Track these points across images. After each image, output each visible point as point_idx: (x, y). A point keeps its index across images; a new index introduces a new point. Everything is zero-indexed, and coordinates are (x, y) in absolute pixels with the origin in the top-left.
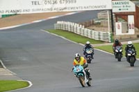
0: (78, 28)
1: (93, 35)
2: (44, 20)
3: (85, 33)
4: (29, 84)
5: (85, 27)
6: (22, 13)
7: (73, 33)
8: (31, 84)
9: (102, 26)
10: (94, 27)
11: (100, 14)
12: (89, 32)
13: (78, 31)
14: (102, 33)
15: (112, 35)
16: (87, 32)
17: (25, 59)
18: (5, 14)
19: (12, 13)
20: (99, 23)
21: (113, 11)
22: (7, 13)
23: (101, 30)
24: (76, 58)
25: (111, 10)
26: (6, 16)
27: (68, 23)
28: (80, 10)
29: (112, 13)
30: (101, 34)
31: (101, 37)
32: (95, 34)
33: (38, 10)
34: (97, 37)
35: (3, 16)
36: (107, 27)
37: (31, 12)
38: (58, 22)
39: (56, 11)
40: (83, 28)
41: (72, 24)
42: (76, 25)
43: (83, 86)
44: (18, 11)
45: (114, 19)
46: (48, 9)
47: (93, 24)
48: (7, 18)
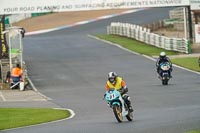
0: (141, 32)
1: (163, 43)
2: (93, 20)
3: (152, 40)
4: (69, 114)
5: (151, 31)
6: (61, 10)
7: (134, 39)
8: (73, 114)
9: (176, 30)
10: (165, 32)
11: (172, 13)
12: (157, 38)
13: (142, 37)
14: (175, 40)
15: (191, 42)
16: (154, 38)
17: (64, 78)
18: (35, 11)
19: (45, 11)
20: (172, 26)
21: (192, 8)
22: (39, 11)
23: (174, 35)
24: (109, 79)
25: (189, 7)
26: (38, 14)
27: (127, 26)
28: (144, 6)
29: (190, 11)
30: (174, 42)
31: (175, 46)
32: (165, 41)
33: (83, 6)
34: (169, 45)
35: (33, 14)
36: (183, 31)
37: (73, 9)
38: (113, 24)
39: (109, 8)
40: (148, 33)
41: (133, 27)
42: (138, 28)
43: (120, 121)
44: (55, 8)
45: (193, 19)
46: (99, 5)
47: (164, 27)
48: (39, 18)
